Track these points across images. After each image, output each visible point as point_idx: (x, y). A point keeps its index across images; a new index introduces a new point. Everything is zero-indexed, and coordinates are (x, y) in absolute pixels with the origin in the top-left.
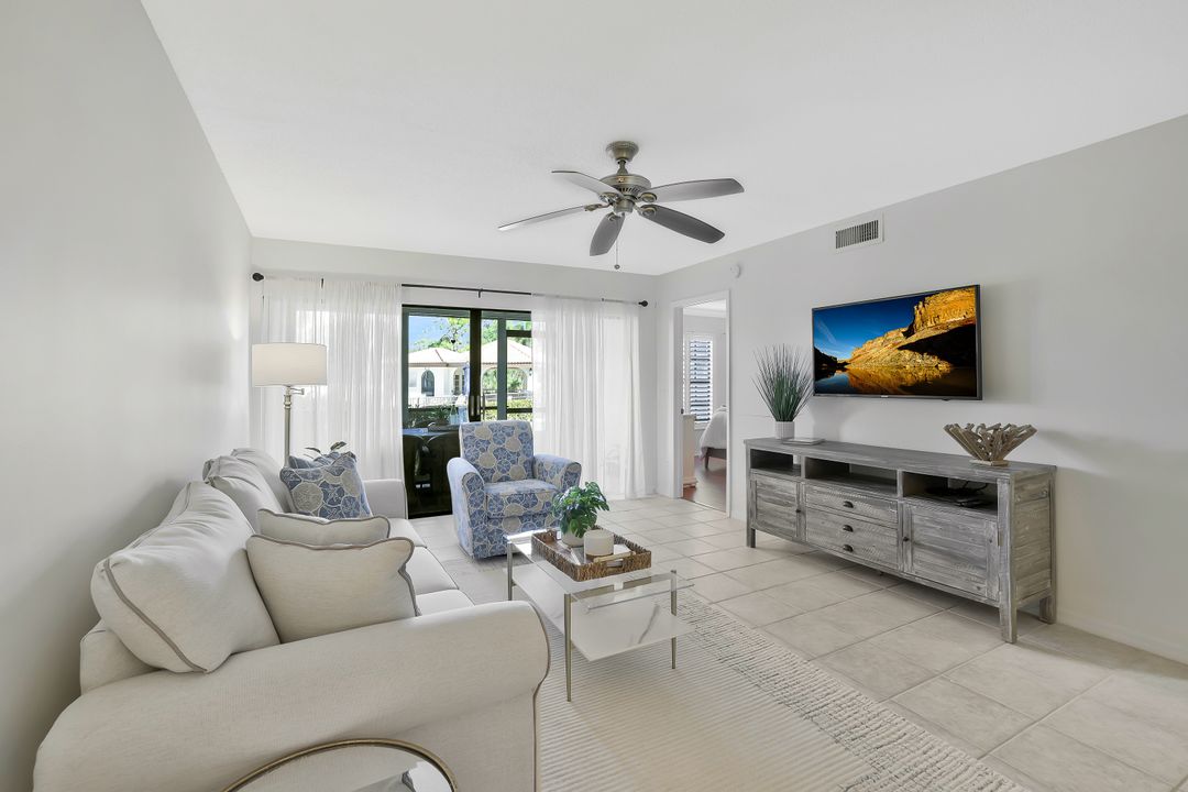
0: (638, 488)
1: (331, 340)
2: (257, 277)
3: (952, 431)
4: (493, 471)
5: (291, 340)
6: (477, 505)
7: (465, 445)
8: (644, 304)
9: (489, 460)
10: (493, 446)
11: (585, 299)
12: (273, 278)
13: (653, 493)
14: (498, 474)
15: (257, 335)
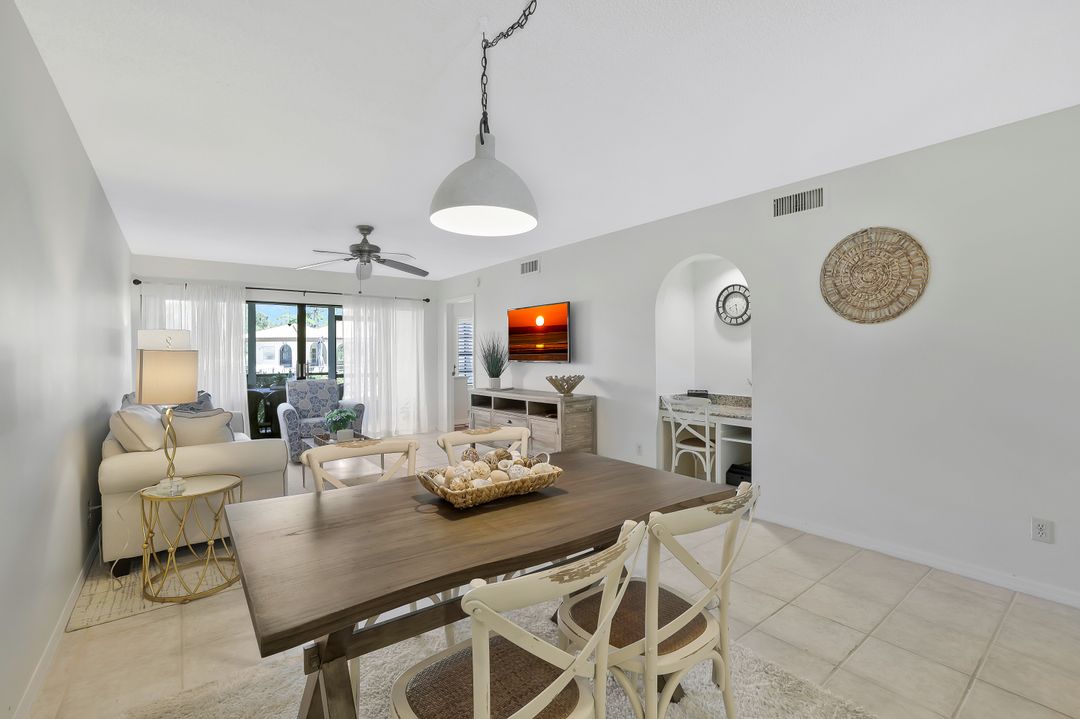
0: (422, 426)
1: (193, 328)
2: (137, 282)
3: (550, 380)
4: (309, 411)
5: (162, 327)
6: (293, 429)
7: (290, 395)
8: (428, 300)
9: (305, 404)
10: (309, 395)
11: (383, 298)
12: (147, 283)
13: (435, 430)
14: (312, 413)
15: (137, 323)
